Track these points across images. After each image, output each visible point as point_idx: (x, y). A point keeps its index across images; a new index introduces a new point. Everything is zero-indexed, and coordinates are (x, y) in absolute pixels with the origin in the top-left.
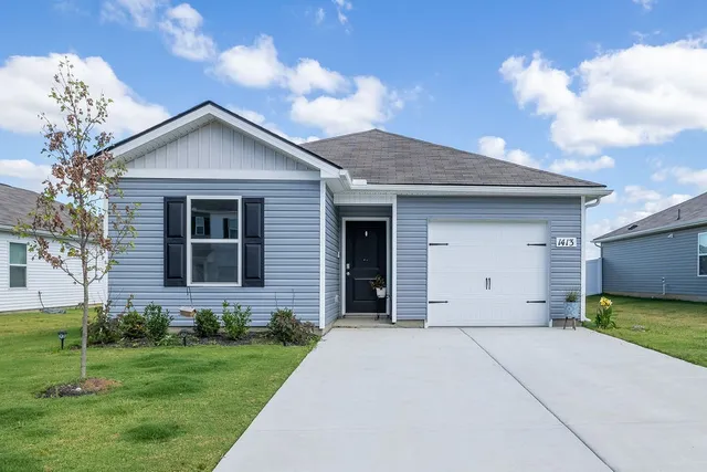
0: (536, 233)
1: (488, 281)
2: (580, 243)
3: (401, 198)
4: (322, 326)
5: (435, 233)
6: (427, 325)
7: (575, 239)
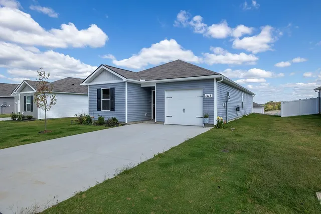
0: (199, 93)
1: (184, 110)
2: (213, 96)
3: (157, 84)
4: (126, 122)
5: (167, 94)
6: (165, 123)
7: (212, 95)
